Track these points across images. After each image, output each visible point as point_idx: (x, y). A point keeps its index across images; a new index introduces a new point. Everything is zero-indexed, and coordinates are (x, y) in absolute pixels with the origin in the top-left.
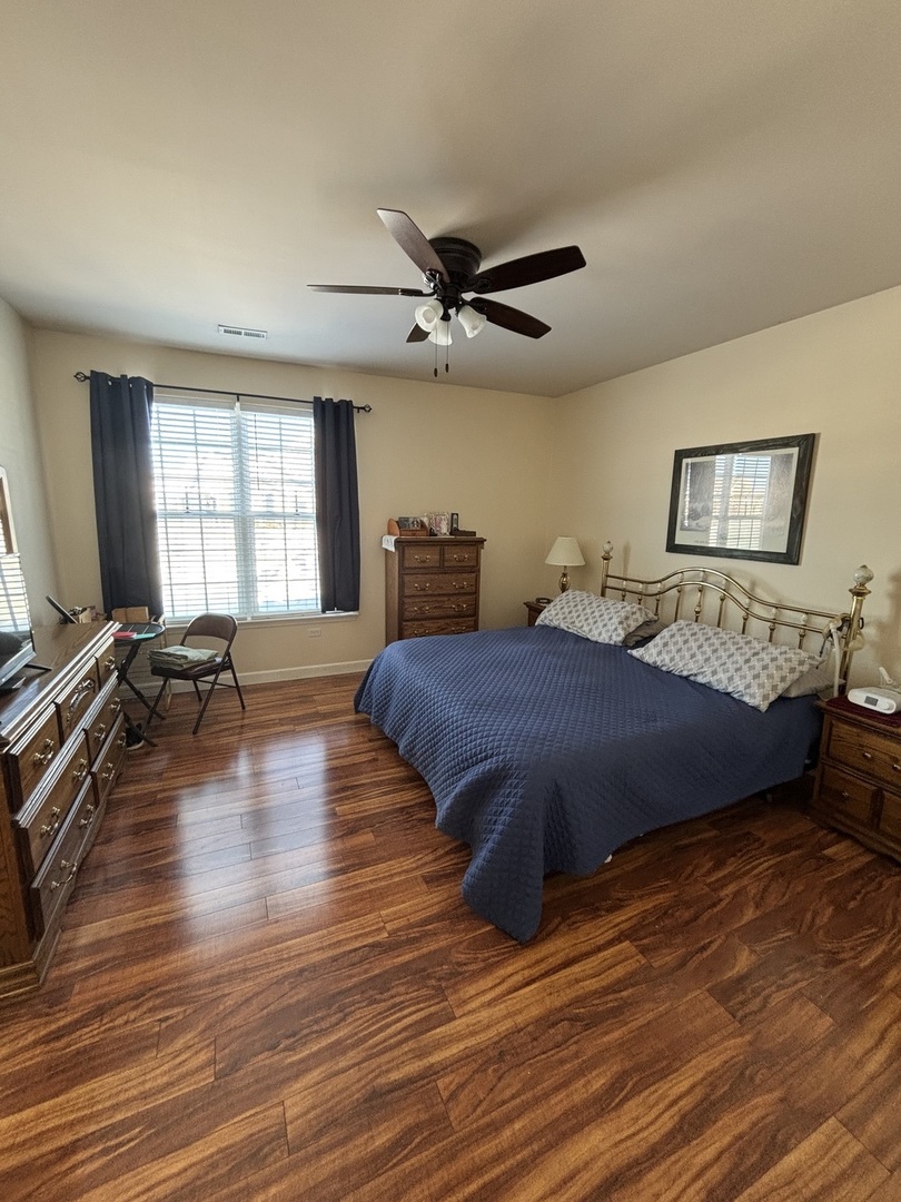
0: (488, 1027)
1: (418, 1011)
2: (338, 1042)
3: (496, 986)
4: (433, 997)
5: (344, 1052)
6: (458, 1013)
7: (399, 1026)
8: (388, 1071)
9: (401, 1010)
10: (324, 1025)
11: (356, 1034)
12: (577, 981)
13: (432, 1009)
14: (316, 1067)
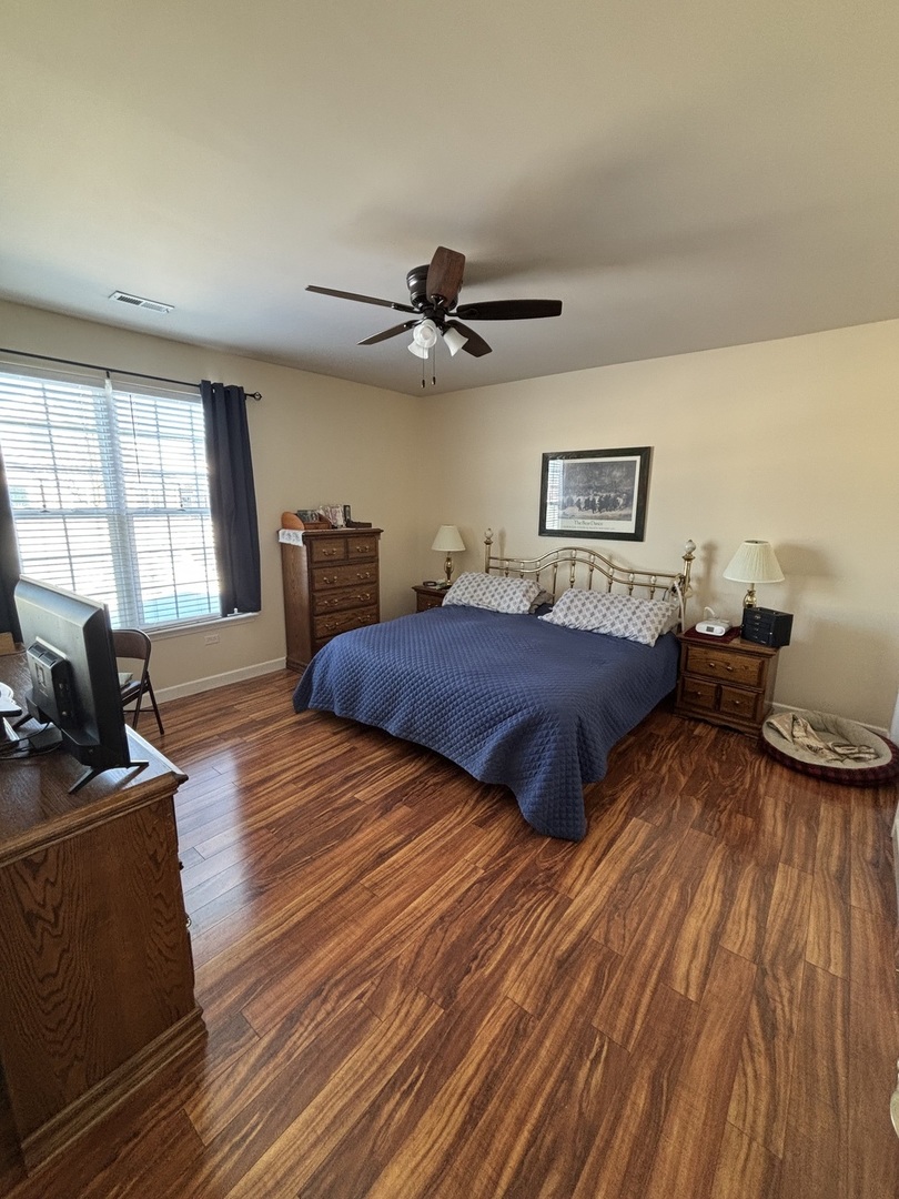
0: (595, 896)
1: (546, 907)
2: (511, 947)
3: (581, 872)
4: (549, 895)
5: (520, 950)
6: (572, 896)
7: (543, 918)
8: (558, 947)
9: (534, 911)
10: (491, 942)
11: (518, 937)
12: (625, 850)
13: (554, 902)
14: (509, 968)
